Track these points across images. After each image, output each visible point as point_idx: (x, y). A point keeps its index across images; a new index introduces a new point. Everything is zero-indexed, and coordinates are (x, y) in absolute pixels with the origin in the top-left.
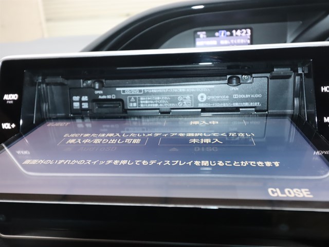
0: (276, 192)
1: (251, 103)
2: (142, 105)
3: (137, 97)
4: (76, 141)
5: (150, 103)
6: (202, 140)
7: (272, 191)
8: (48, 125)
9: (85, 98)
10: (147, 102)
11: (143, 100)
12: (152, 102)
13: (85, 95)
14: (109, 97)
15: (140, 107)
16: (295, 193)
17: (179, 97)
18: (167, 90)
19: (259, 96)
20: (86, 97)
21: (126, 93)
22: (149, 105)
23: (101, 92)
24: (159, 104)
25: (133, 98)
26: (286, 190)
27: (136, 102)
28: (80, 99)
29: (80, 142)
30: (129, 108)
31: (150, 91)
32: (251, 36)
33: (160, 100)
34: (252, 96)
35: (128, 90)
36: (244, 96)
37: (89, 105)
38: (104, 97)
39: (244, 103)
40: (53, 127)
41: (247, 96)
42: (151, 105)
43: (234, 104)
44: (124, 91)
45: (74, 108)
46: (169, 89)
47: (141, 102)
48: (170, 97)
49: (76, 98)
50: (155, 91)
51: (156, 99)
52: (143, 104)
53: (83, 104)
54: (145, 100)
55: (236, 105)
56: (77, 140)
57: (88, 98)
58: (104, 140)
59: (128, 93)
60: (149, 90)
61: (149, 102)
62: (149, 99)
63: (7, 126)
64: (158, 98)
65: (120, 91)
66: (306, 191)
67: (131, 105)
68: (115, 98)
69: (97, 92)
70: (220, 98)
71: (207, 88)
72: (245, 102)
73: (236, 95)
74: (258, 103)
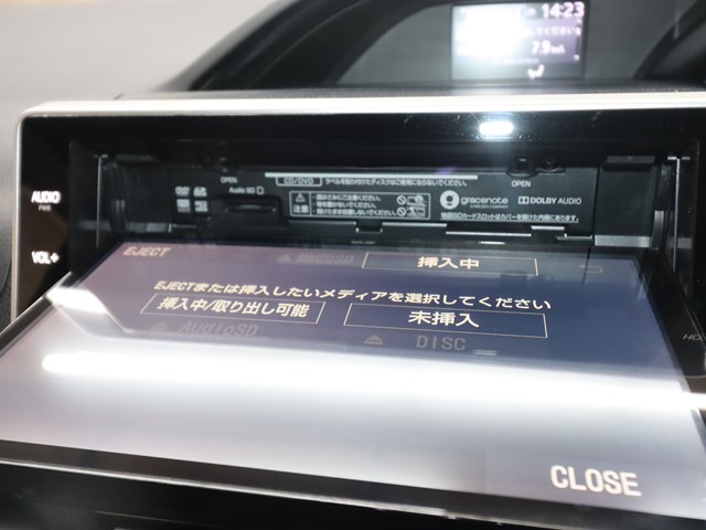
0: (567, 477)
1: (558, 217)
2: (320, 211)
3: (310, 193)
4: (177, 304)
5: (337, 208)
6: (437, 314)
7: (559, 472)
8: (126, 253)
9: (200, 192)
10: (330, 204)
11: (322, 201)
12: (340, 205)
13: (200, 185)
14: (250, 190)
15: (315, 213)
16: (605, 482)
17: (399, 198)
18: (374, 182)
19: (576, 201)
20: (203, 189)
21: (286, 184)
22: (335, 211)
23: (233, 180)
24: (356, 209)
25: (300, 196)
26: (589, 473)
27: (307, 203)
28: (191, 192)
29: (185, 308)
30: (292, 215)
31: (338, 182)
32: (586, 18)
33: (359, 201)
34: (561, 201)
35: (290, 178)
36: (542, 201)
37: (209, 206)
38: (240, 191)
39: (541, 216)
40: (135, 257)
41: (549, 201)
42: (340, 211)
43: (519, 216)
44: (281, 180)
45: (179, 210)
46: (378, 180)
47: (319, 204)
48: (379, 196)
49: (182, 191)
50: (348, 183)
51: (350, 198)
52: (323, 208)
53: (197, 203)
54: (326, 201)
55: (524, 218)
56: (180, 302)
57: (208, 191)
58: (236, 303)
59: (292, 184)
60: (335, 179)
61: (335, 204)
62: (335, 198)
63: (42, 257)
64: (355, 198)
65: (273, 179)
66: (629, 479)
67: (297, 209)
68: (262, 193)
69: (225, 180)
70: (489, 203)
71: (461, 181)
72: (544, 214)
73: (524, 198)
74: (573, 217)
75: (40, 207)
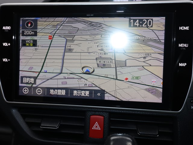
63: (6, 44)
75: (5, 31)
